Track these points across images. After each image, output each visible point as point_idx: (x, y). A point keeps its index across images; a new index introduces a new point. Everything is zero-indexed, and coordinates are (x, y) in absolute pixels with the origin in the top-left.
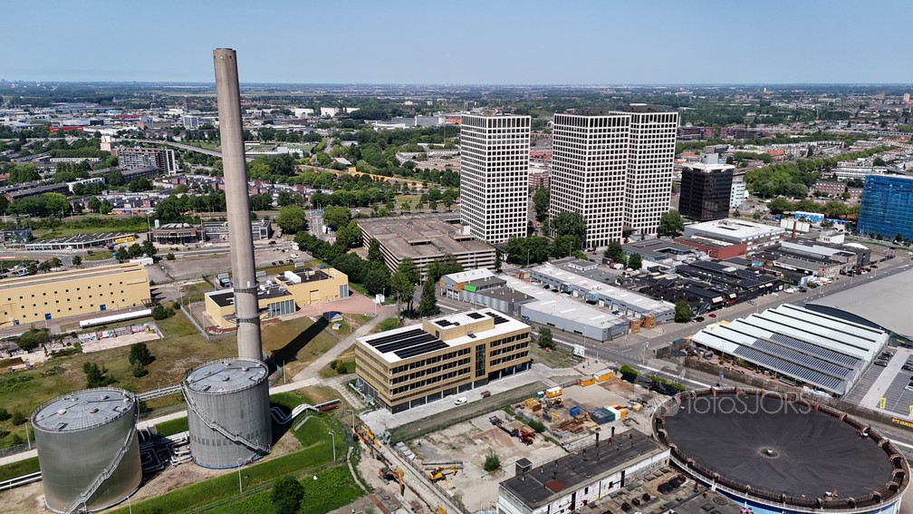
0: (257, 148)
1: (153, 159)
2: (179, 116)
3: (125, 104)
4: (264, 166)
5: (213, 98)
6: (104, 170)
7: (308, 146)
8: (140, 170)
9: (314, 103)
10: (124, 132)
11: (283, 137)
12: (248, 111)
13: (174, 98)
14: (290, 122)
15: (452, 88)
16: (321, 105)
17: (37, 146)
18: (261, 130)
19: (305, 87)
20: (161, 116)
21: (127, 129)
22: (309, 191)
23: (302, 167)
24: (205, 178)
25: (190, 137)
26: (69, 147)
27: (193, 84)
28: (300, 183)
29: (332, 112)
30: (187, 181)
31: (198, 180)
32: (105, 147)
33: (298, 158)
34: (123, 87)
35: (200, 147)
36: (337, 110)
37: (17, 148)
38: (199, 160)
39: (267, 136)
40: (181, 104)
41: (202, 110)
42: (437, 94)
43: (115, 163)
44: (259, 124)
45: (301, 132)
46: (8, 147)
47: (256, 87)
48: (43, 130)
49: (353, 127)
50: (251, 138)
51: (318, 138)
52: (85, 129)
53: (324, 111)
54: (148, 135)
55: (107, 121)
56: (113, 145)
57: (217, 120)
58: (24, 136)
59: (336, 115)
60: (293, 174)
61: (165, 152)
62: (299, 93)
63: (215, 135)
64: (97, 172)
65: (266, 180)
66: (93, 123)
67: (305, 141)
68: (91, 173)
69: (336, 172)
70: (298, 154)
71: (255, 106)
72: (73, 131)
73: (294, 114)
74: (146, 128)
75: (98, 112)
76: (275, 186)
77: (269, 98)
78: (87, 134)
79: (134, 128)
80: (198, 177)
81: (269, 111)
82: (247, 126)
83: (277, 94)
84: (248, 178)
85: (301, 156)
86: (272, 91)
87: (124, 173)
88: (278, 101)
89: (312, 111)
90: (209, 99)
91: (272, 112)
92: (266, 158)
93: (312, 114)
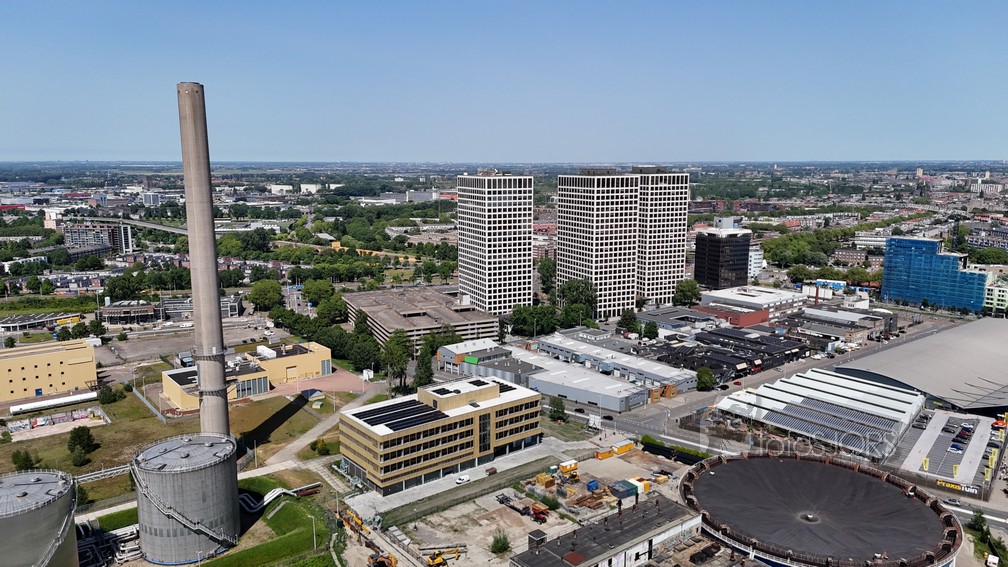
0: (227, 225)
1: (105, 236)
2: (138, 194)
3: (74, 182)
4: (234, 242)
5: (178, 177)
6: (47, 249)
7: (286, 222)
8: (90, 248)
9: (294, 179)
10: (73, 211)
11: (257, 214)
12: (217, 189)
13: (133, 177)
14: (264, 199)
15: (446, 165)
16: (301, 182)
18: (232, 207)
19: (282, 165)
20: (116, 194)
21: (76, 207)
22: (286, 267)
23: (278, 243)
24: (166, 255)
25: (150, 214)
27: (155, 163)
28: (276, 259)
29: (313, 188)
30: (145, 259)
31: (158, 258)
32: (50, 224)
33: (275, 234)
34: (73, 166)
35: (161, 224)
36: (319, 187)
38: (160, 238)
39: (239, 212)
40: (140, 183)
41: (164, 188)
42: (430, 171)
43: (61, 241)
44: (230, 201)
45: (278, 209)
47: (227, 166)
49: (337, 203)
50: (222, 216)
51: (298, 214)
52: (27, 209)
53: (304, 188)
54: (100, 213)
55: (53, 200)
56: (58, 222)
57: (182, 197)
59: (318, 191)
60: (268, 251)
61: (119, 228)
62: (276, 171)
63: (180, 213)
64: (40, 250)
65: (237, 256)
66: (36, 201)
67: (282, 218)
68: (31, 251)
69: (317, 247)
70: (274, 230)
71: (226, 184)
72: (13, 210)
73: (270, 191)
74: (98, 206)
75: (43, 190)
76: (248, 262)
77: (242, 176)
78: (31, 215)
79: (84, 206)
80: (158, 254)
81: (242, 188)
82: (217, 203)
83: (251, 172)
84: (217, 256)
85: (278, 232)
86: (246, 169)
87: (71, 251)
88: (255, 179)
89: (291, 188)
90: (173, 177)
91: (245, 190)
92: (237, 235)
93: (290, 191)
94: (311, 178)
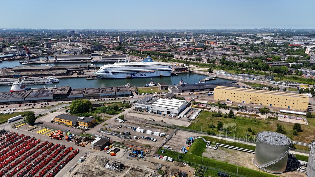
6: (304, 61)
17: (283, 51)
26: (294, 51)
32: (307, 52)
37: (277, 50)
43: (309, 58)
46: (274, 50)
48: (287, 45)
55: (310, 43)
56: (310, 52)
58: (280, 46)
64: (301, 61)
66: (305, 43)
68: (299, 61)
72: (297, 46)
75: (308, 39)
78: (302, 47)
87: (311, 62)
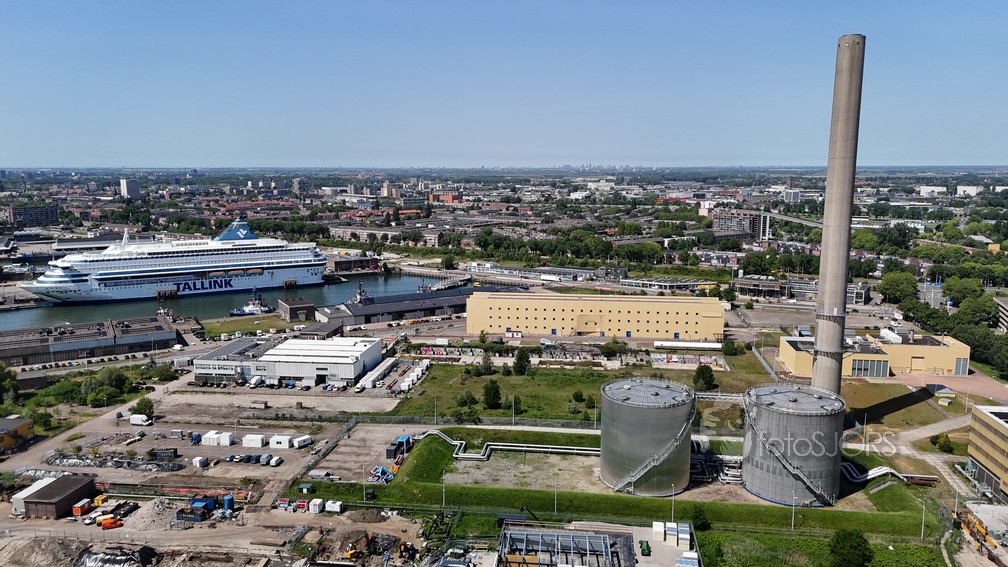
0: (864, 223)
1: (746, 223)
2: (780, 192)
3: (728, 183)
4: (870, 236)
5: (820, 179)
6: (698, 231)
7: (932, 223)
8: (732, 233)
9: (950, 181)
10: (723, 204)
11: (899, 213)
12: (859, 190)
13: (778, 179)
14: (910, 200)
16: (958, 184)
17: (645, 213)
18: (872, 205)
19: (937, 169)
20: (761, 192)
21: (726, 201)
22: (925, 265)
23: (919, 241)
24: (798, 244)
25: (788, 209)
26: (670, 212)
27: (800, 168)
28: (915, 256)
29: (972, 191)
30: (779, 245)
31: (791, 246)
32: (703, 212)
33: (918, 233)
34: (728, 170)
35: (798, 217)
36: (981, 189)
37: (628, 212)
38: (795, 229)
39: (879, 211)
40: (783, 184)
41: (804, 188)
43: (710, 225)
44: (871, 201)
45: (926, 209)
46: (622, 211)
47: (873, 169)
48: (651, 200)
49: (1003, 207)
50: (860, 214)
51: (950, 215)
52: (687, 201)
53: (961, 190)
54: (745, 206)
55: (708, 196)
56: (710, 210)
57: (821, 196)
58: (635, 203)
59: (978, 194)
60: (907, 248)
61: (760, 216)
62: (929, 174)
63: (817, 209)
64: (692, 232)
65: (871, 250)
66: (695, 196)
67: (929, 219)
68: (686, 232)
69: (968, 249)
70: (917, 229)
71: (869, 185)
72: (677, 202)
73: (919, 193)
74: (744, 201)
75: (702, 188)
76: (882, 257)
77: (888, 178)
78: (689, 204)
79: (732, 201)
81: (886, 190)
82: (856, 202)
83: (899, 175)
84: (849, 247)
85: (922, 232)
86: (894, 172)
87: (716, 234)
88: (904, 182)
89: (945, 189)
90: (815, 179)
91: (889, 191)
92: (874, 231)
93: (943, 193)
94: (971, 180)
